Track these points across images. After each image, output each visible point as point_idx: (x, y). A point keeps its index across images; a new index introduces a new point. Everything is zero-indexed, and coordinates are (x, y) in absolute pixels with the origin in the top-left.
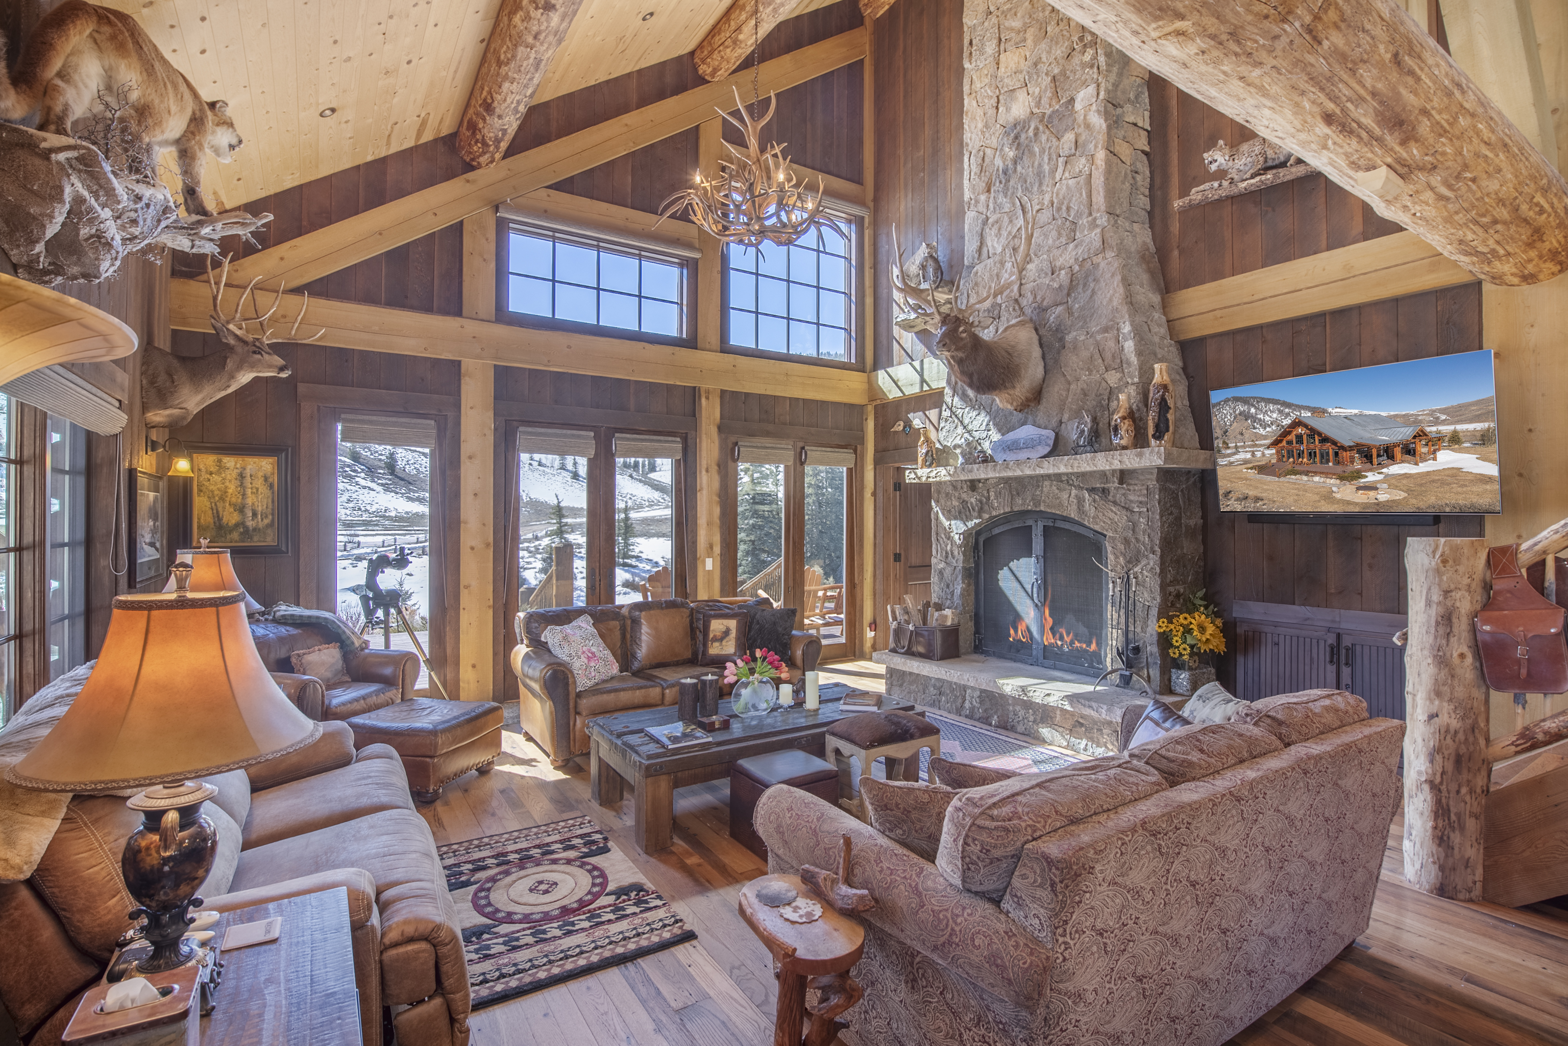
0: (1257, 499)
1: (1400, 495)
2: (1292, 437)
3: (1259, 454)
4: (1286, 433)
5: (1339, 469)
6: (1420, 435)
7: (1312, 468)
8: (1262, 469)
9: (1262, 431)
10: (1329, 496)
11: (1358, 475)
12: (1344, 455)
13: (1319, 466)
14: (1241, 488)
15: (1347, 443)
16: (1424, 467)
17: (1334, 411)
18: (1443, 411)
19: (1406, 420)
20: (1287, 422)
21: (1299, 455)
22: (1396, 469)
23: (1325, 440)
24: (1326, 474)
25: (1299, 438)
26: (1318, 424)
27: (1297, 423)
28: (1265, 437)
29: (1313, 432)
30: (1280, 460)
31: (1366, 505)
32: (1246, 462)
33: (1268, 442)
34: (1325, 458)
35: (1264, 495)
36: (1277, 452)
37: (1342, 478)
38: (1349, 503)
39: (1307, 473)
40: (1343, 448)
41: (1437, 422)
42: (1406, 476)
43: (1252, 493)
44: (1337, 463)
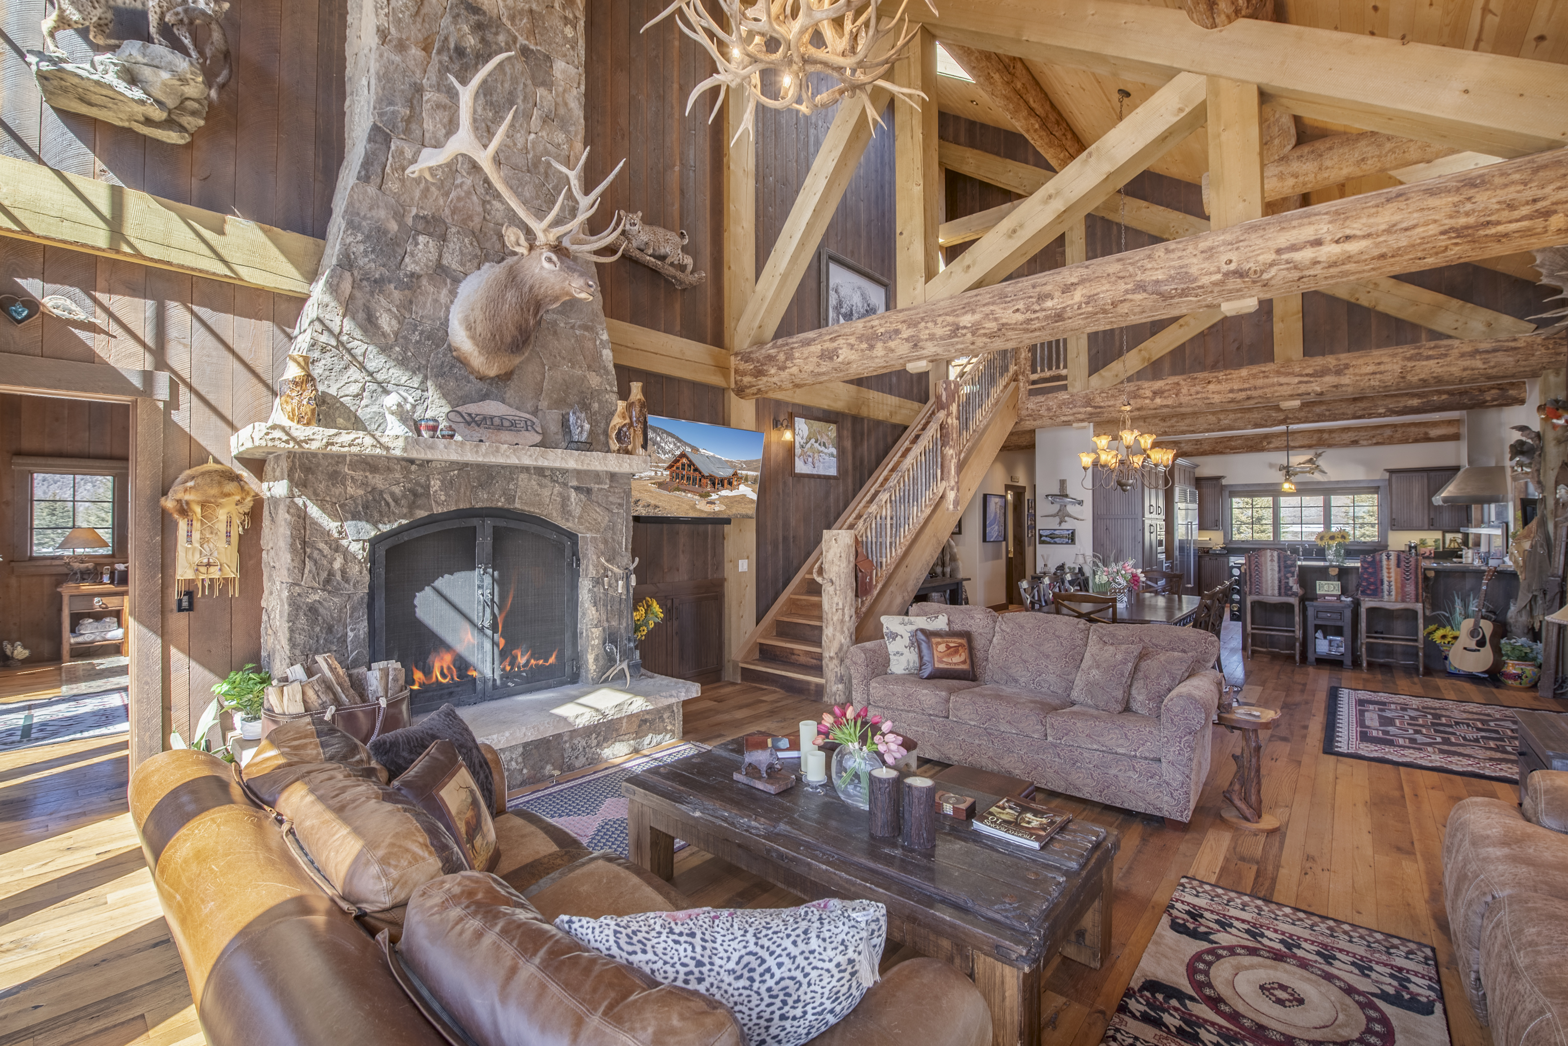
0: (656, 507)
1: (723, 508)
2: (679, 464)
3: (659, 474)
4: (676, 461)
5: (700, 490)
6: (735, 474)
7: (688, 487)
8: (661, 485)
9: (663, 457)
10: (693, 507)
11: (707, 495)
12: (703, 481)
13: (691, 487)
14: (647, 498)
15: (706, 474)
16: (734, 493)
17: (703, 451)
18: (745, 462)
19: (731, 464)
20: (678, 453)
21: (682, 478)
22: (725, 493)
23: (696, 470)
24: (694, 492)
25: (683, 465)
26: (692, 457)
27: (683, 455)
28: (664, 462)
29: (691, 464)
30: (671, 479)
31: (710, 513)
32: (651, 478)
33: (666, 465)
34: (694, 484)
35: (660, 504)
36: (671, 474)
37: (701, 496)
38: (702, 511)
39: (684, 491)
40: (703, 476)
41: (742, 469)
42: (727, 497)
43: (653, 502)
44: (700, 486)
